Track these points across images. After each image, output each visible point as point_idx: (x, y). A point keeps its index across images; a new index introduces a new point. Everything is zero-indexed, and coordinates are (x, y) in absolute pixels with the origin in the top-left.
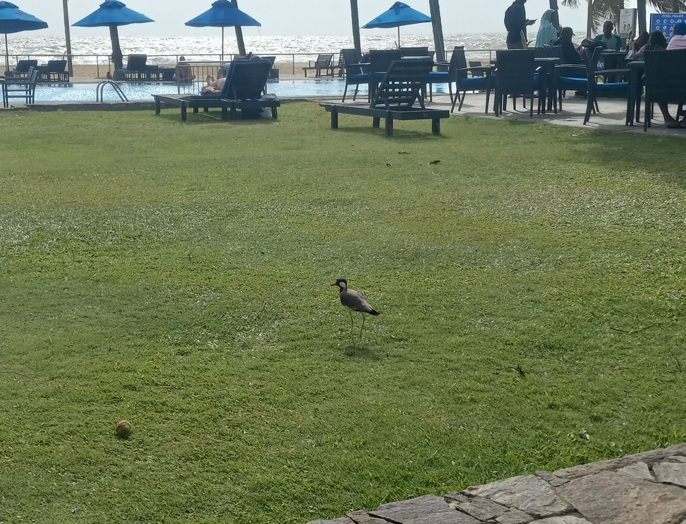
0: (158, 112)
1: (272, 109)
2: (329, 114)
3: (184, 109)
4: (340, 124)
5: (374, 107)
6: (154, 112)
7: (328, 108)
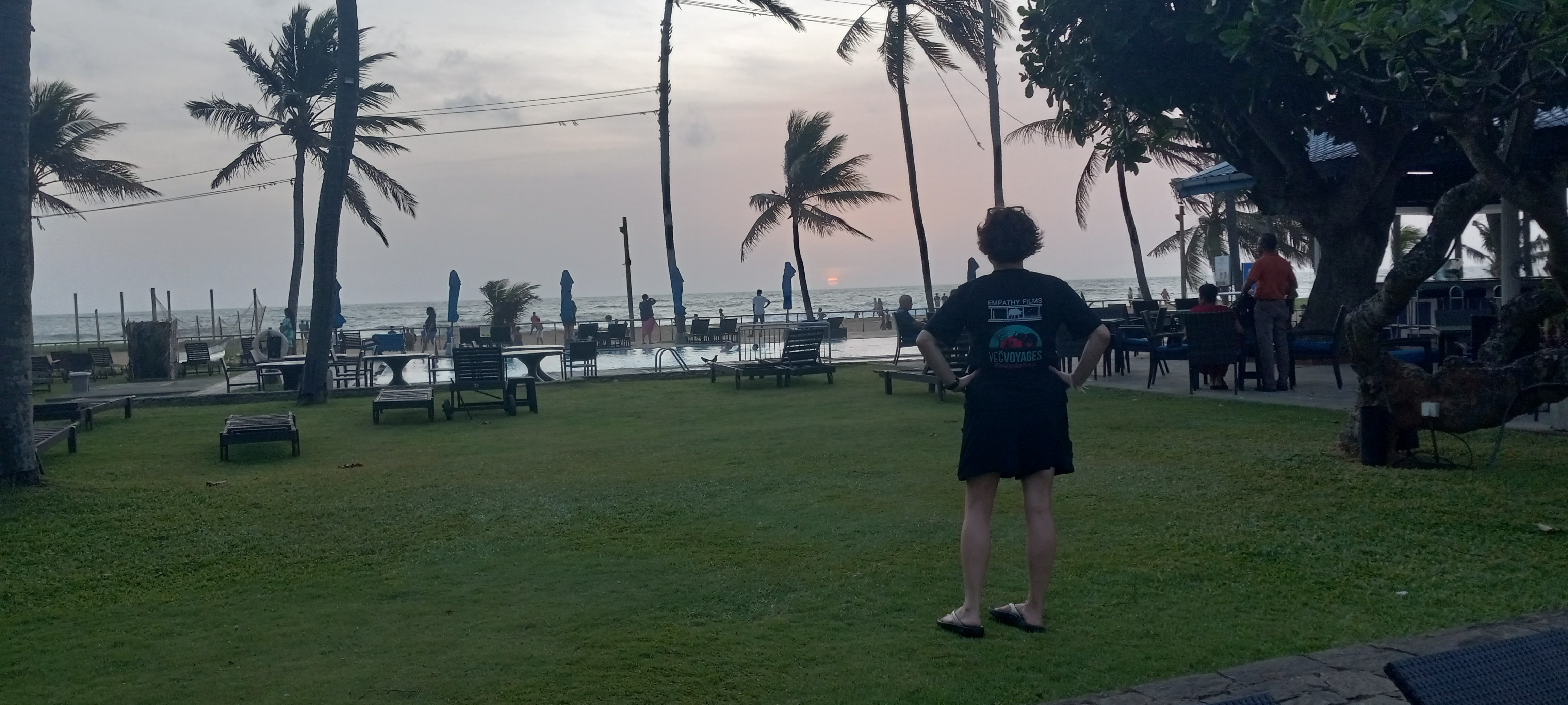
0: (713, 380)
1: (828, 375)
2: (883, 380)
3: (738, 377)
4: (893, 389)
5: (926, 374)
6: (710, 380)
7: (882, 374)
